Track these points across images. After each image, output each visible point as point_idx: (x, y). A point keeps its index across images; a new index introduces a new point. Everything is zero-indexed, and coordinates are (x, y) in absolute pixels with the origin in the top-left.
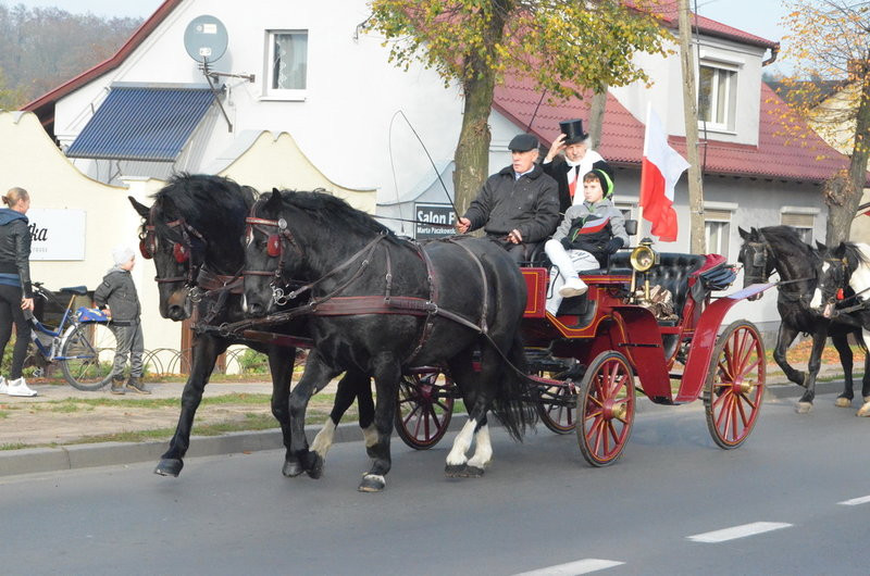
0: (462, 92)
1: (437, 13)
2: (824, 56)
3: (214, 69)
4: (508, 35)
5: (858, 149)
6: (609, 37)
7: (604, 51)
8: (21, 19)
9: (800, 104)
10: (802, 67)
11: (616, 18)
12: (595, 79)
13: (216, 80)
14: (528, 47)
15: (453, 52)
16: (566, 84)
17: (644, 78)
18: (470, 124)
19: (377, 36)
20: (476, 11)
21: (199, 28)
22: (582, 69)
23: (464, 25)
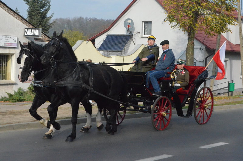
0: (188, 35)
1: (182, 17)
3: (131, 30)
4: (198, 21)
6: (222, 22)
7: (221, 25)
8: (86, 21)
11: (223, 17)
12: (219, 31)
13: (131, 33)
14: (203, 24)
15: (185, 26)
17: (230, 31)
18: (190, 42)
19: (168, 22)
20: (191, 16)
21: (127, 21)
22: (216, 29)
23: (188, 19)
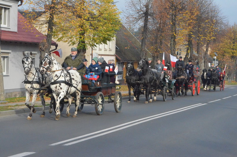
2: (38, 3)
5: (49, 33)
9: (30, 19)
10: (31, 7)
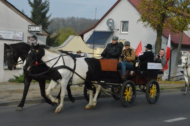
0: (157, 32)
1: (152, 18)
3: (112, 28)
4: (165, 22)
6: (184, 22)
7: (183, 24)
8: (77, 20)
11: (185, 18)
12: (181, 30)
13: (112, 30)
14: (169, 24)
15: (155, 25)
16: (176, 31)
18: (158, 38)
19: (141, 22)
20: (159, 17)
21: (109, 21)
22: (179, 28)
23: (157, 20)
